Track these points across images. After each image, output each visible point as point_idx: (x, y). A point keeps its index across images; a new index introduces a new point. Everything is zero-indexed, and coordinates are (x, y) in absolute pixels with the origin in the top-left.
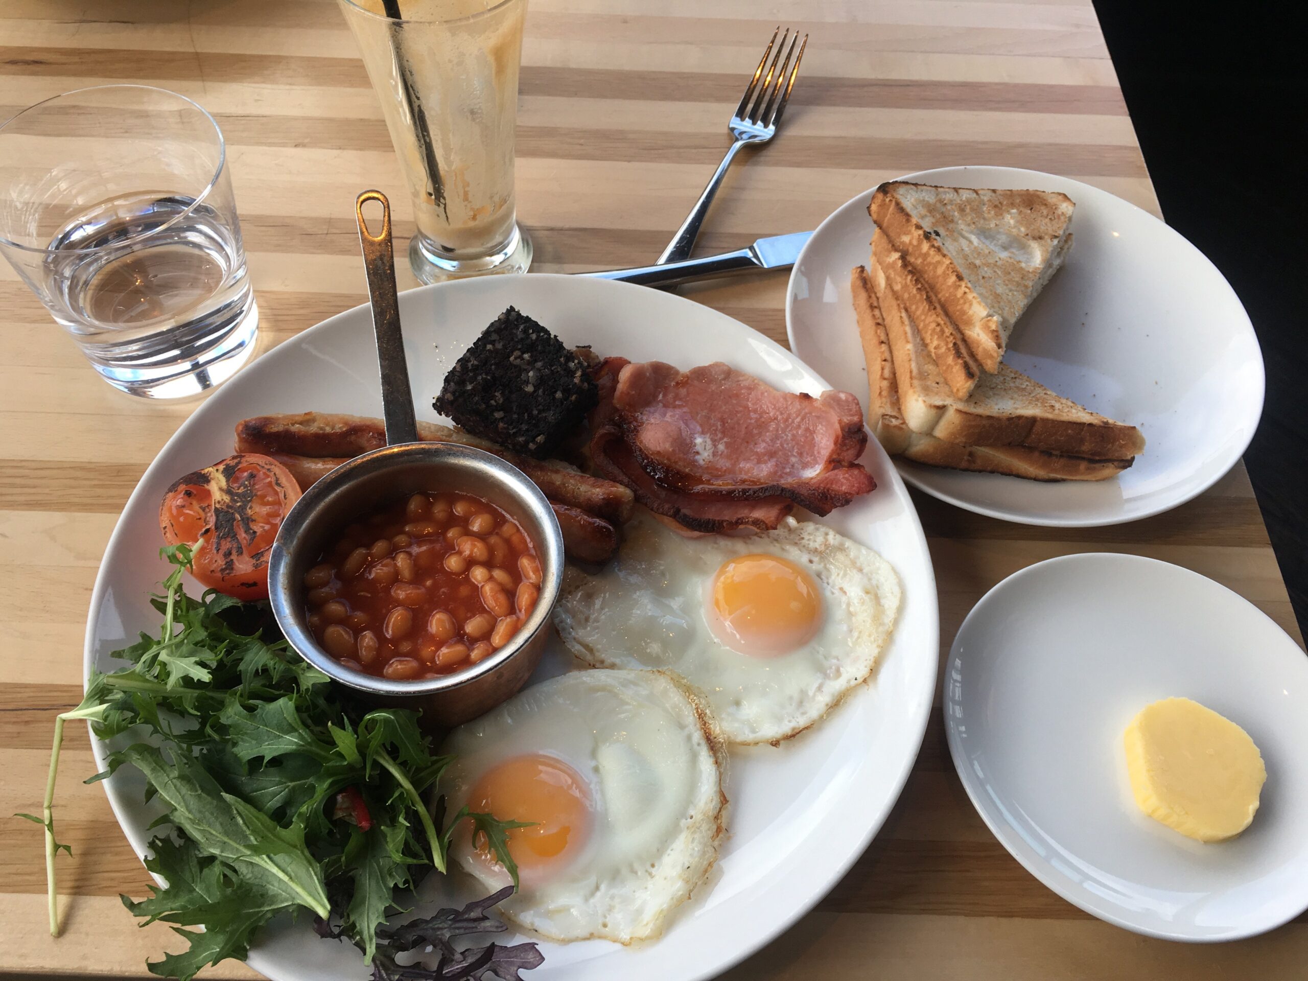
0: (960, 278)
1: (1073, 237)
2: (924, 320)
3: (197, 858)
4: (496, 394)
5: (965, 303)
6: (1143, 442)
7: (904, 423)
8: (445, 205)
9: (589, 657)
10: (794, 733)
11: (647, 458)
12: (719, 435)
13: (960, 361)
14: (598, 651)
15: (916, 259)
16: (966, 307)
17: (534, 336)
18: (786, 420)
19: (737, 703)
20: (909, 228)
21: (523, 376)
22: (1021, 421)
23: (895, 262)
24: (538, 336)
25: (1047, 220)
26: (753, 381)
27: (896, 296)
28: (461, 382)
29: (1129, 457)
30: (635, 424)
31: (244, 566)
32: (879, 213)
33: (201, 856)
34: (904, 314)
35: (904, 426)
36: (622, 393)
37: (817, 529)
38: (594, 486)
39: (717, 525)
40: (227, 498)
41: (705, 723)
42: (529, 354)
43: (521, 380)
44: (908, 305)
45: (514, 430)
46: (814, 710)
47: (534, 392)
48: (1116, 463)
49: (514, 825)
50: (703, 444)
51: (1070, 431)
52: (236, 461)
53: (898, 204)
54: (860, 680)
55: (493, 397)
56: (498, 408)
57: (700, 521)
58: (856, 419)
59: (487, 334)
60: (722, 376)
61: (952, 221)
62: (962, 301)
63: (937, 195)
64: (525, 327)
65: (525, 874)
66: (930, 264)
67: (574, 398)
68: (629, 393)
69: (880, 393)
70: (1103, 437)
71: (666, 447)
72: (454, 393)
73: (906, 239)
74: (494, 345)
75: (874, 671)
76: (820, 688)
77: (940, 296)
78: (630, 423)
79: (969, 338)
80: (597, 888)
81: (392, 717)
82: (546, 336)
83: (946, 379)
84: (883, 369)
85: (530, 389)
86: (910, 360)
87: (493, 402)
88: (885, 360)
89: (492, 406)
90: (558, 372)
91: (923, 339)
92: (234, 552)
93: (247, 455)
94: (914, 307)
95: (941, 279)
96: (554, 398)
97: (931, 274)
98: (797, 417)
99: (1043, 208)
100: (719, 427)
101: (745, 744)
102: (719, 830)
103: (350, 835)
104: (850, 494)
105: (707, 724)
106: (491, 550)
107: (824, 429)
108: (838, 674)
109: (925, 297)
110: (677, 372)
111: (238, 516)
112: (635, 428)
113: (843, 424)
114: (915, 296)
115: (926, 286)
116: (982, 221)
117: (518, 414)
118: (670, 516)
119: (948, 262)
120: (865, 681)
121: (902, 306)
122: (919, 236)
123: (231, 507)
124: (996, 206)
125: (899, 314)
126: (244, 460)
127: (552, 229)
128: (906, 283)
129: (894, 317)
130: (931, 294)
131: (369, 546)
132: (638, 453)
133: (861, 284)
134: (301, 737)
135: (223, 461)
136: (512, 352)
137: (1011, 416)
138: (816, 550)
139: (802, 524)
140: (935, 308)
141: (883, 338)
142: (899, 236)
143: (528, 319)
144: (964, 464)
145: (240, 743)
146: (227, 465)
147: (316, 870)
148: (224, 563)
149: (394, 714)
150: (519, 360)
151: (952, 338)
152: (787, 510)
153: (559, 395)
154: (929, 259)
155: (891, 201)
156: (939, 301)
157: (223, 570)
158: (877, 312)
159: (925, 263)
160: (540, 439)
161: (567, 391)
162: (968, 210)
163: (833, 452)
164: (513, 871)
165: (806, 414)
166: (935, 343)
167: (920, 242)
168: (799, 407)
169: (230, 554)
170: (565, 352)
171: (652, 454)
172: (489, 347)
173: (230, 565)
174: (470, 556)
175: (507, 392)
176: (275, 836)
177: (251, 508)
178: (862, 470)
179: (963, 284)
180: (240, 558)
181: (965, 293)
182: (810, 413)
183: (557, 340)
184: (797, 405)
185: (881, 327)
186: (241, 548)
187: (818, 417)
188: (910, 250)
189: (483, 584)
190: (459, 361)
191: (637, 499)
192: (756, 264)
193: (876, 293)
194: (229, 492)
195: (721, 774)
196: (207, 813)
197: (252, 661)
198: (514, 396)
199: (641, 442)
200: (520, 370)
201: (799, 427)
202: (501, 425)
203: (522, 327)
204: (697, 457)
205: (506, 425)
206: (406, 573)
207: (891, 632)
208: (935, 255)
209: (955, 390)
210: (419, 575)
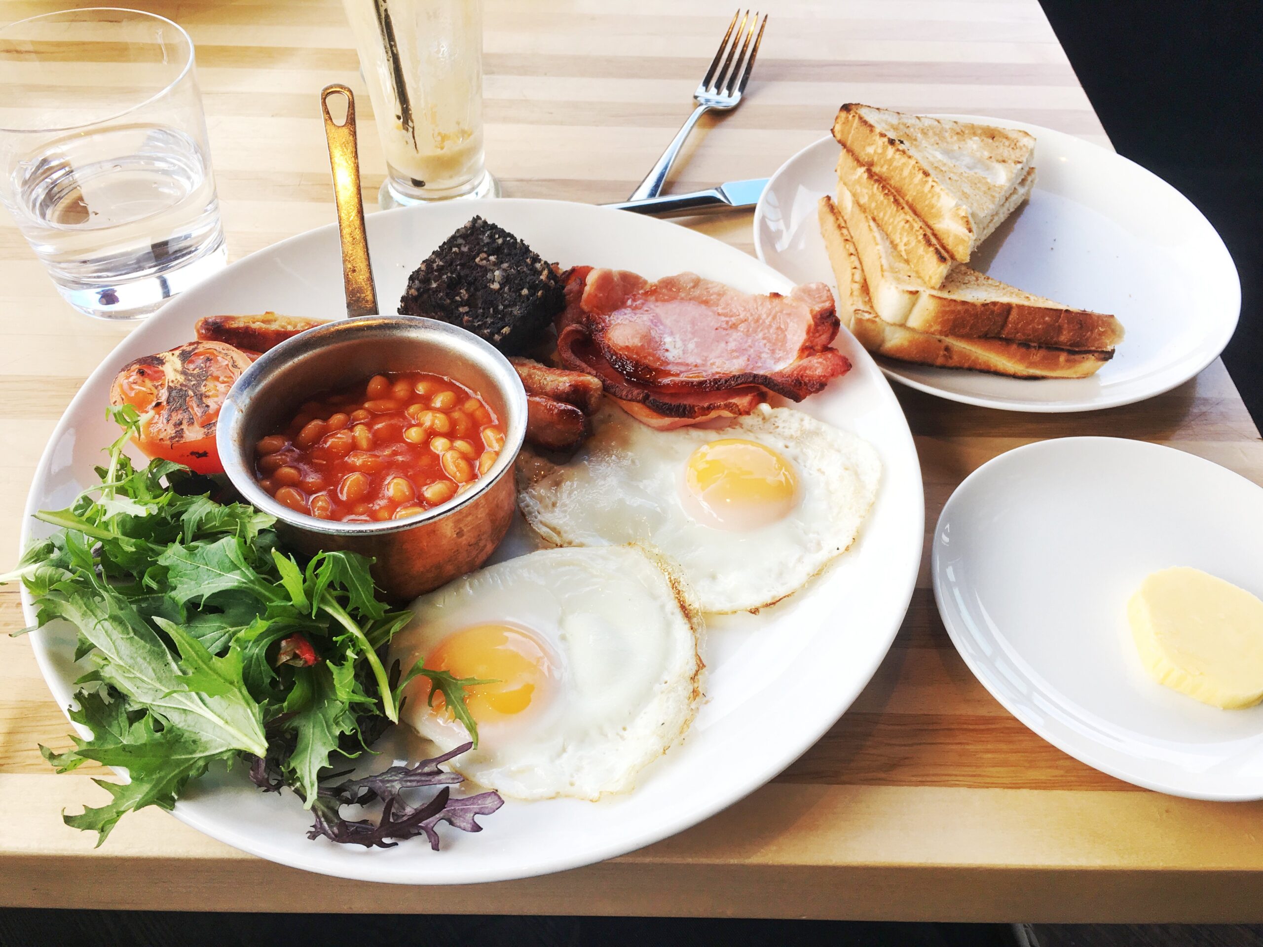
0: (926, 174)
1: (1036, 171)
2: (893, 222)
3: (127, 713)
4: (461, 291)
5: (933, 197)
6: (1122, 331)
7: (877, 316)
8: (413, 128)
9: (556, 538)
10: (774, 601)
11: (616, 354)
12: (689, 336)
13: (932, 249)
14: (566, 532)
15: (882, 167)
16: (934, 201)
17: (500, 241)
18: (757, 321)
19: (713, 577)
20: (874, 138)
21: (489, 276)
22: (996, 308)
23: (860, 177)
24: (504, 241)
25: (1010, 149)
26: (723, 288)
27: (863, 208)
28: (426, 281)
29: (1109, 348)
30: (603, 325)
31: (194, 434)
32: (842, 132)
33: (131, 709)
34: (872, 223)
35: (877, 319)
36: (589, 295)
37: (792, 415)
38: (560, 375)
39: (688, 408)
40: (181, 378)
41: (679, 591)
42: (495, 256)
43: (487, 279)
44: (875, 214)
45: (480, 323)
46: (794, 581)
47: (501, 289)
48: (1096, 355)
49: (473, 682)
50: (673, 343)
51: (1047, 319)
52: (192, 347)
53: (861, 118)
54: (842, 549)
55: (459, 294)
56: (463, 303)
57: (671, 405)
58: (827, 305)
59: (453, 238)
60: (692, 284)
61: (915, 140)
62: (930, 195)
63: (900, 119)
64: (491, 233)
65: (484, 731)
66: (896, 168)
67: (540, 293)
68: (596, 295)
69: (851, 294)
70: (1081, 324)
71: (636, 342)
72: (418, 290)
73: (870, 150)
74: (459, 248)
75: (856, 540)
76: (800, 560)
77: (906, 198)
78: (599, 323)
79: (939, 231)
80: (564, 750)
81: (343, 556)
82: (512, 241)
83: (917, 272)
84: (853, 275)
85: (496, 286)
86: (880, 258)
87: (458, 298)
88: (855, 268)
89: (456, 301)
90: (524, 271)
91: (892, 242)
92: (185, 422)
93: (205, 342)
94: (881, 215)
95: (907, 181)
96: (520, 295)
97: (897, 179)
98: (768, 317)
99: (1004, 140)
100: (689, 329)
101: (721, 613)
102: (695, 692)
103: (294, 683)
104: (824, 376)
105: (681, 593)
106: (453, 424)
107: (796, 326)
108: (819, 546)
109: (892, 200)
110: (645, 282)
111: (191, 393)
112: (603, 328)
113: (815, 312)
114: (882, 203)
115: (893, 191)
116: (945, 144)
117: (484, 309)
118: (639, 402)
119: (912, 162)
120: (847, 549)
121: (870, 217)
122: (884, 143)
123: (186, 386)
124: (958, 133)
125: (867, 224)
126: (200, 346)
127: (522, 180)
128: (873, 192)
129: (863, 230)
130: (898, 197)
131: (326, 419)
132: (606, 350)
133: (828, 210)
134: (244, 575)
135: (180, 347)
136: (478, 255)
137: (986, 302)
138: (791, 437)
139: (776, 410)
140: (903, 208)
141: (852, 250)
142: (864, 147)
143: (494, 227)
144: (940, 361)
145: (179, 586)
146: (183, 351)
147: (253, 709)
148: (174, 431)
149: (345, 554)
150: (485, 262)
151: (921, 231)
152: (762, 398)
153: (525, 292)
154: (895, 164)
155: (854, 116)
156: (907, 202)
157: (172, 438)
158: (845, 231)
159: (891, 168)
160: (506, 330)
161: (533, 288)
162: (931, 133)
163: (806, 341)
164: (472, 728)
165: (777, 313)
166: (905, 240)
167: (884, 148)
168: (770, 307)
169: (181, 423)
170: (532, 254)
171: (620, 350)
172: (454, 249)
173: (180, 434)
174: (431, 427)
175: (472, 289)
176: (210, 668)
177: (205, 386)
178: (836, 352)
179: (930, 179)
180: (190, 428)
181: (932, 186)
182: (781, 312)
183: (524, 244)
184: (768, 305)
185: (850, 243)
186: (192, 419)
187: (789, 315)
188: (875, 159)
189: (443, 452)
190: (424, 262)
191: (605, 388)
192: (722, 202)
193: (843, 217)
194: (184, 373)
195: (697, 639)
196: (139, 659)
197: (196, 511)
198: (479, 293)
199: (609, 339)
200: (485, 270)
201: (770, 326)
202: (466, 318)
203: (488, 233)
204: (667, 354)
205: (470, 319)
206: (364, 444)
207: (873, 503)
208: (900, 159)
209: (927, 279)
210: (377, 443)
